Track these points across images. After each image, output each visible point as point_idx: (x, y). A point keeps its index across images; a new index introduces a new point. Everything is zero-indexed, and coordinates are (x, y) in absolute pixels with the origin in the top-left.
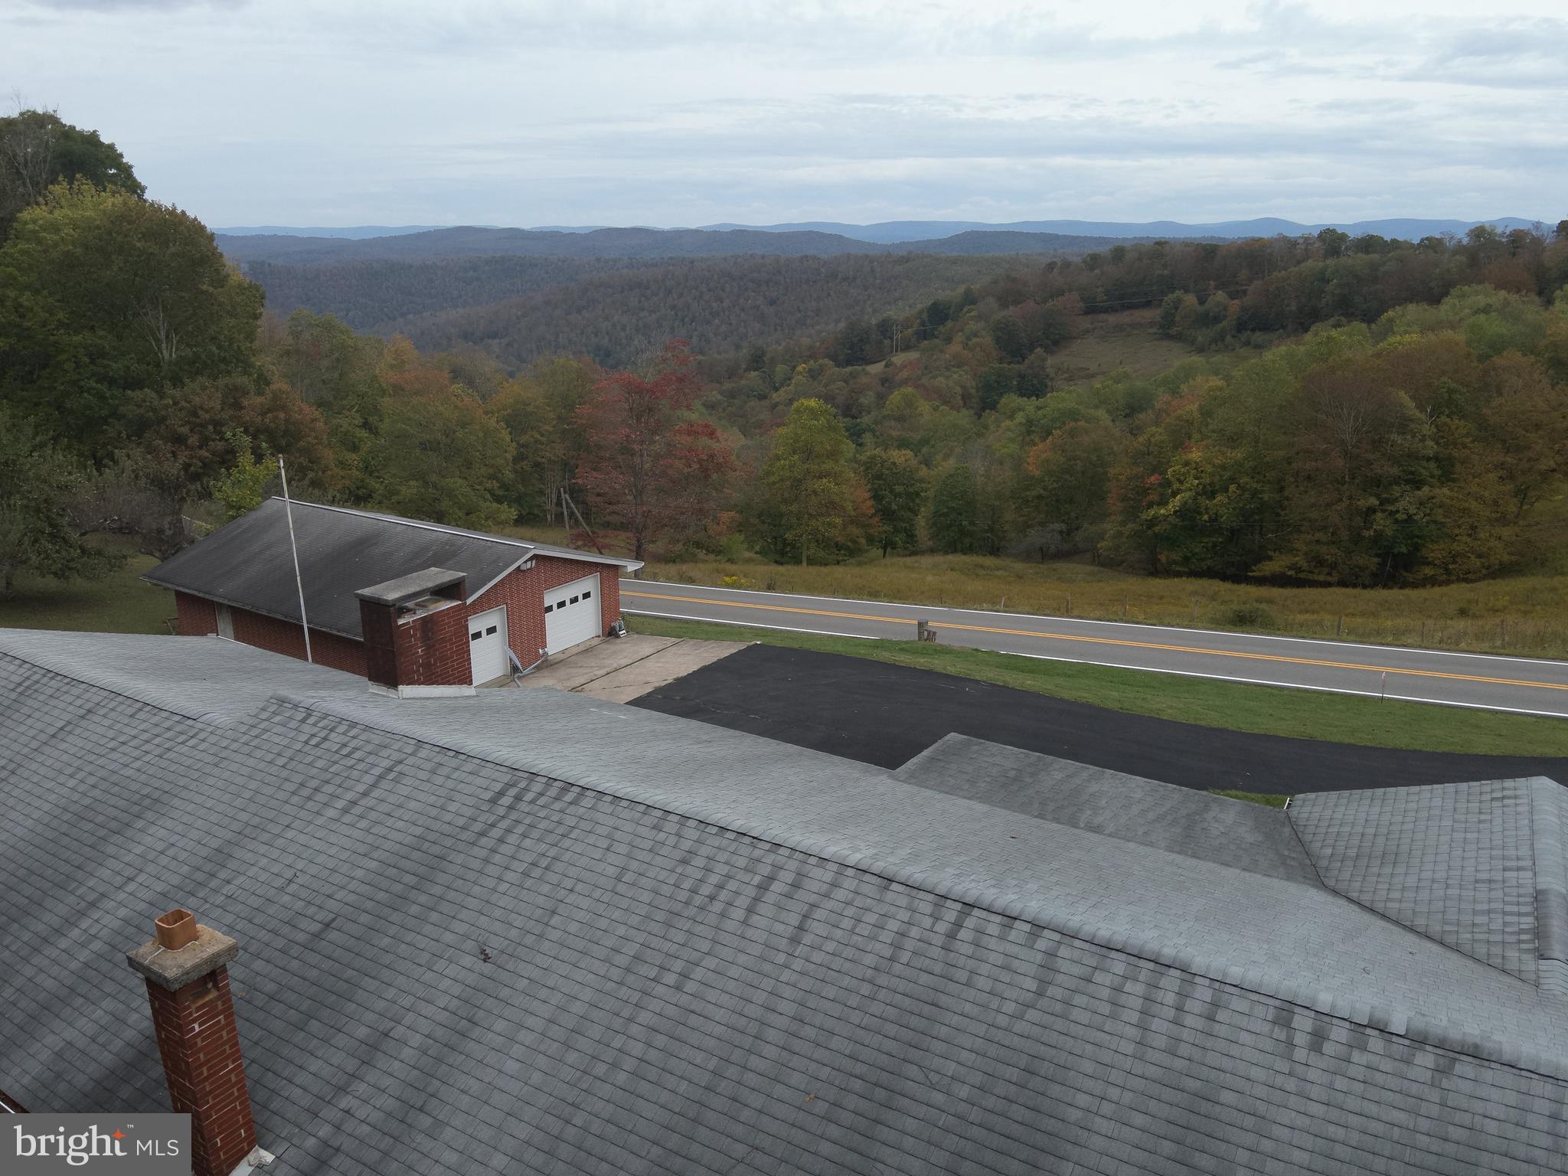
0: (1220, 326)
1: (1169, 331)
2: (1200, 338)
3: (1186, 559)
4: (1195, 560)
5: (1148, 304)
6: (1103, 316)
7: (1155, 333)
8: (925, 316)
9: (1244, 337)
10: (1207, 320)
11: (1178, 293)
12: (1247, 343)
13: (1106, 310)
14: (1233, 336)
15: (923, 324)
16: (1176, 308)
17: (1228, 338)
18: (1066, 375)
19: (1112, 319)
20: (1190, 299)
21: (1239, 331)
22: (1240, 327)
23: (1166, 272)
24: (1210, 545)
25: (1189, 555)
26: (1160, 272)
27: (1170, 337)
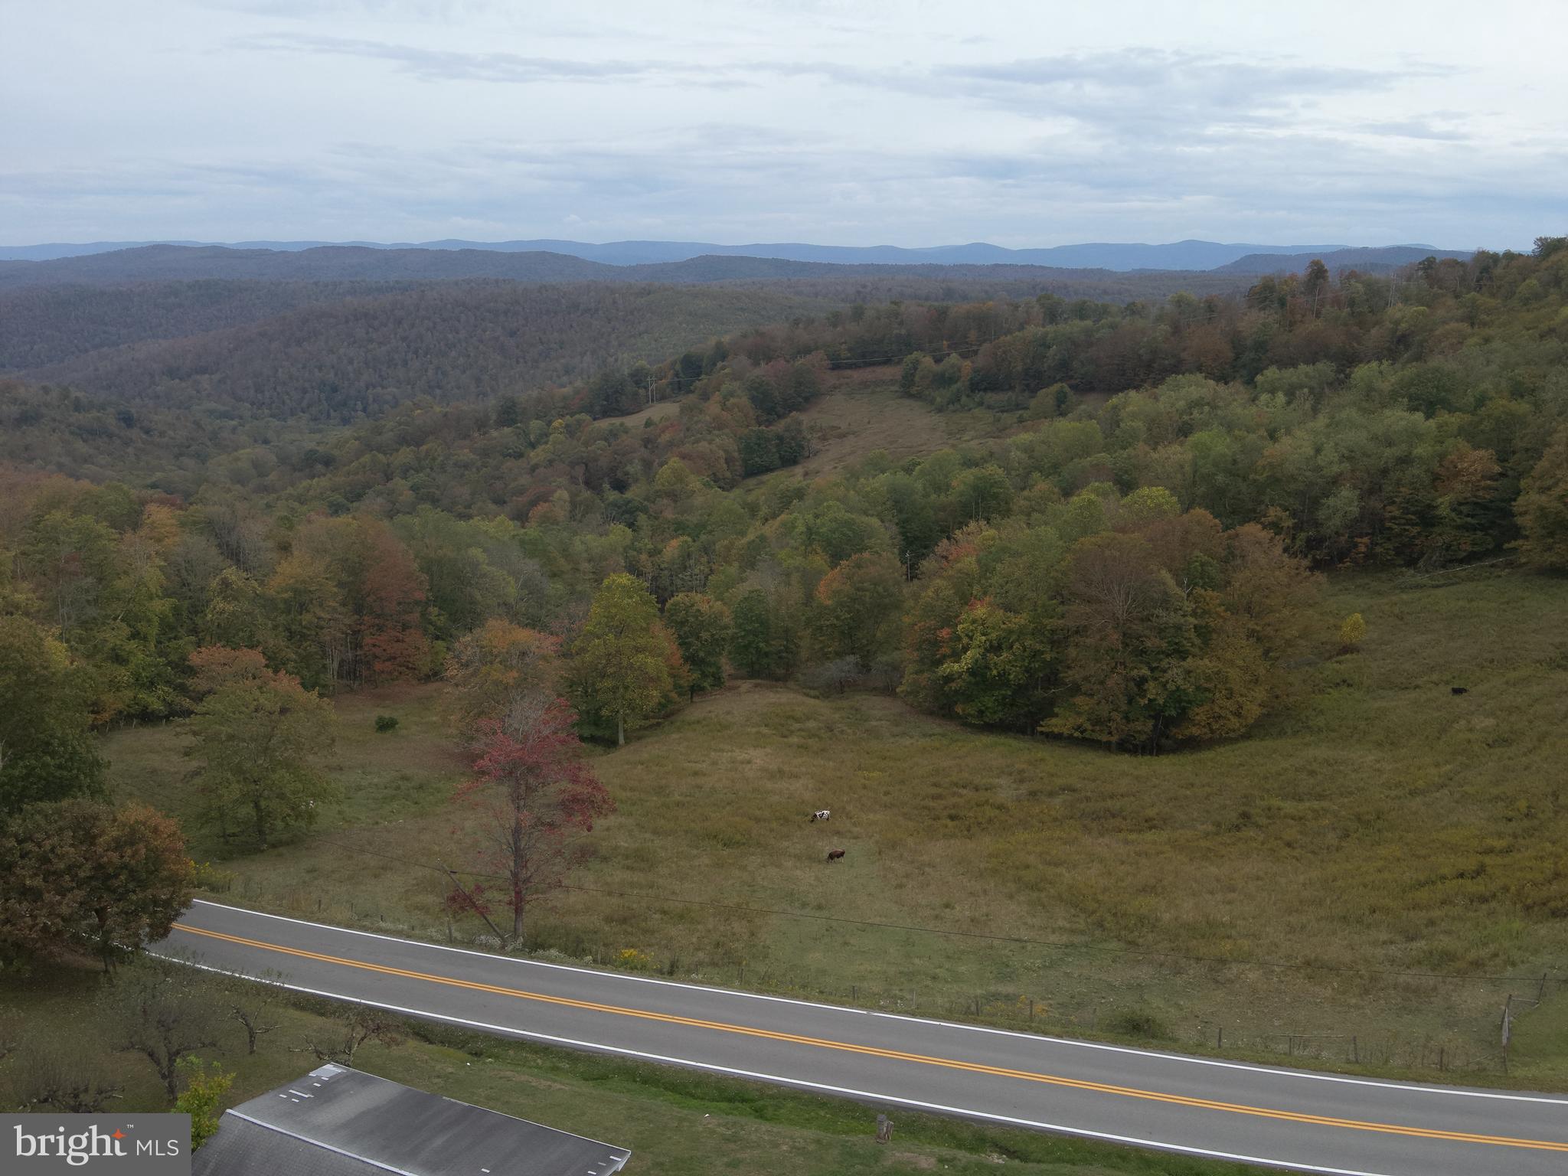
0: (955, 387)
1: (908, 389)
2: (939, 399)
3: (981, 712)
4: (988, 714)
5: (887, 362)
6: (848, 372)
7: (897, 391)
8: (678, 367)
9: (978, 396)
10: (944, 380)
11: (916, 354)
12: (981, 404)
13: (850, 367)
14: (968, 396)
15: (677, 375)
16: (916, 369)
17: (964, 399)
18: (820, 434)
19: (857, 375)
20: (927, 361)
21: (973, 391)
22: (975, 387)
23: (903, 332)
24: (1000, 697)
25: (983, 708)
26: (898, 331)
27: (911, 396)
